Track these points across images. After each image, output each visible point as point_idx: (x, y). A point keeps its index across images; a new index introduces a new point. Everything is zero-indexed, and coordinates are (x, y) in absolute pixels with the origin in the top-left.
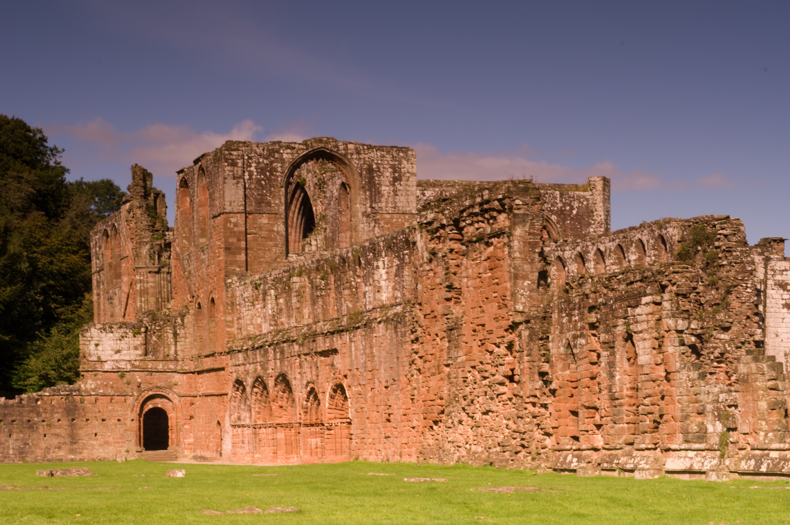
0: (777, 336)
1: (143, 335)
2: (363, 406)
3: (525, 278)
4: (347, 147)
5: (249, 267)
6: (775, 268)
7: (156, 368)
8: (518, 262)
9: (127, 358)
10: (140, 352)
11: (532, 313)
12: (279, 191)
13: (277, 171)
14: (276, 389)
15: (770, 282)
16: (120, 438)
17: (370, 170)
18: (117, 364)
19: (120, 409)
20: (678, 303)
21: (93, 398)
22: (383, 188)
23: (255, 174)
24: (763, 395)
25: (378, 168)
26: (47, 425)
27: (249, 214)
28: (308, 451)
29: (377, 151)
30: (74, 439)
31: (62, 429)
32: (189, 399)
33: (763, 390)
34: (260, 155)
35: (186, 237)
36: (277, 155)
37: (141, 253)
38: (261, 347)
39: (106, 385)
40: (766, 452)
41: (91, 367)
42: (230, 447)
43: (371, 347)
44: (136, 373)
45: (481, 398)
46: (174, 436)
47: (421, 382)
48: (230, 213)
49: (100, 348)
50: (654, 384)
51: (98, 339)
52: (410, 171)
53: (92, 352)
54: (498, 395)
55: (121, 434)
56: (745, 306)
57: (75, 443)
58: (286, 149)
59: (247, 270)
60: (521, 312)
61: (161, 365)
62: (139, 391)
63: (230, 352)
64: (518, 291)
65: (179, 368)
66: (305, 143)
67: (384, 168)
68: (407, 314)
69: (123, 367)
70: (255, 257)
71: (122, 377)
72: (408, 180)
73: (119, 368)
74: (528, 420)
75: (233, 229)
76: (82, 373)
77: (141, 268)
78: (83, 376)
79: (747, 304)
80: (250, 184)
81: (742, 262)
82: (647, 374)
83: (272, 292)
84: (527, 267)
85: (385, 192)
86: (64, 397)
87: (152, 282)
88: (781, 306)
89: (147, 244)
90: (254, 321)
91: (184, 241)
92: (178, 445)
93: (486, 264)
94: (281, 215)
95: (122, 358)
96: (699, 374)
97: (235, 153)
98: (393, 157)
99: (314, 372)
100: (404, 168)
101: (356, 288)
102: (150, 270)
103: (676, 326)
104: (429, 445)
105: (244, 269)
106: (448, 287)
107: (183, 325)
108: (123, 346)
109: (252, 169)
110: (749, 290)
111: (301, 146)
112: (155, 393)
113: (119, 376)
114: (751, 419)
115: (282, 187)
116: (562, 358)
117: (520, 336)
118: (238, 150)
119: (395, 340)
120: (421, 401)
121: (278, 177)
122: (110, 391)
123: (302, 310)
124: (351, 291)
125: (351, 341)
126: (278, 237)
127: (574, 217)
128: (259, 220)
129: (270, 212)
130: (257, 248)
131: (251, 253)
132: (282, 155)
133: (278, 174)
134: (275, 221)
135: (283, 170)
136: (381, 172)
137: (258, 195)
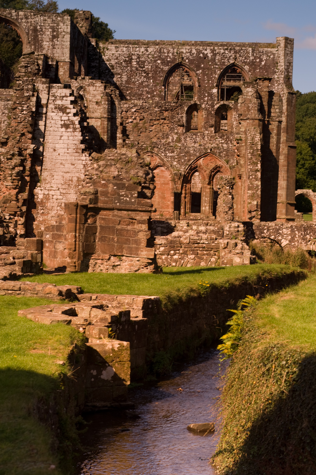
0: (55, 150)
4: (18, 13)
6: (56, 94)
15: (51, 106)
17: (35, 30)
22: (44, 43)
25: (42, 29)
29: (40, 16)
56: (21, 125)
67: (45, 28)
79: (23, 124)
81: (22, 89)
85: (46, 46)
88: (60, 126)
98: (53, 21)
100: (61, 28)
110: (25, 112)
127: (262, 67)
136: (43, 32)
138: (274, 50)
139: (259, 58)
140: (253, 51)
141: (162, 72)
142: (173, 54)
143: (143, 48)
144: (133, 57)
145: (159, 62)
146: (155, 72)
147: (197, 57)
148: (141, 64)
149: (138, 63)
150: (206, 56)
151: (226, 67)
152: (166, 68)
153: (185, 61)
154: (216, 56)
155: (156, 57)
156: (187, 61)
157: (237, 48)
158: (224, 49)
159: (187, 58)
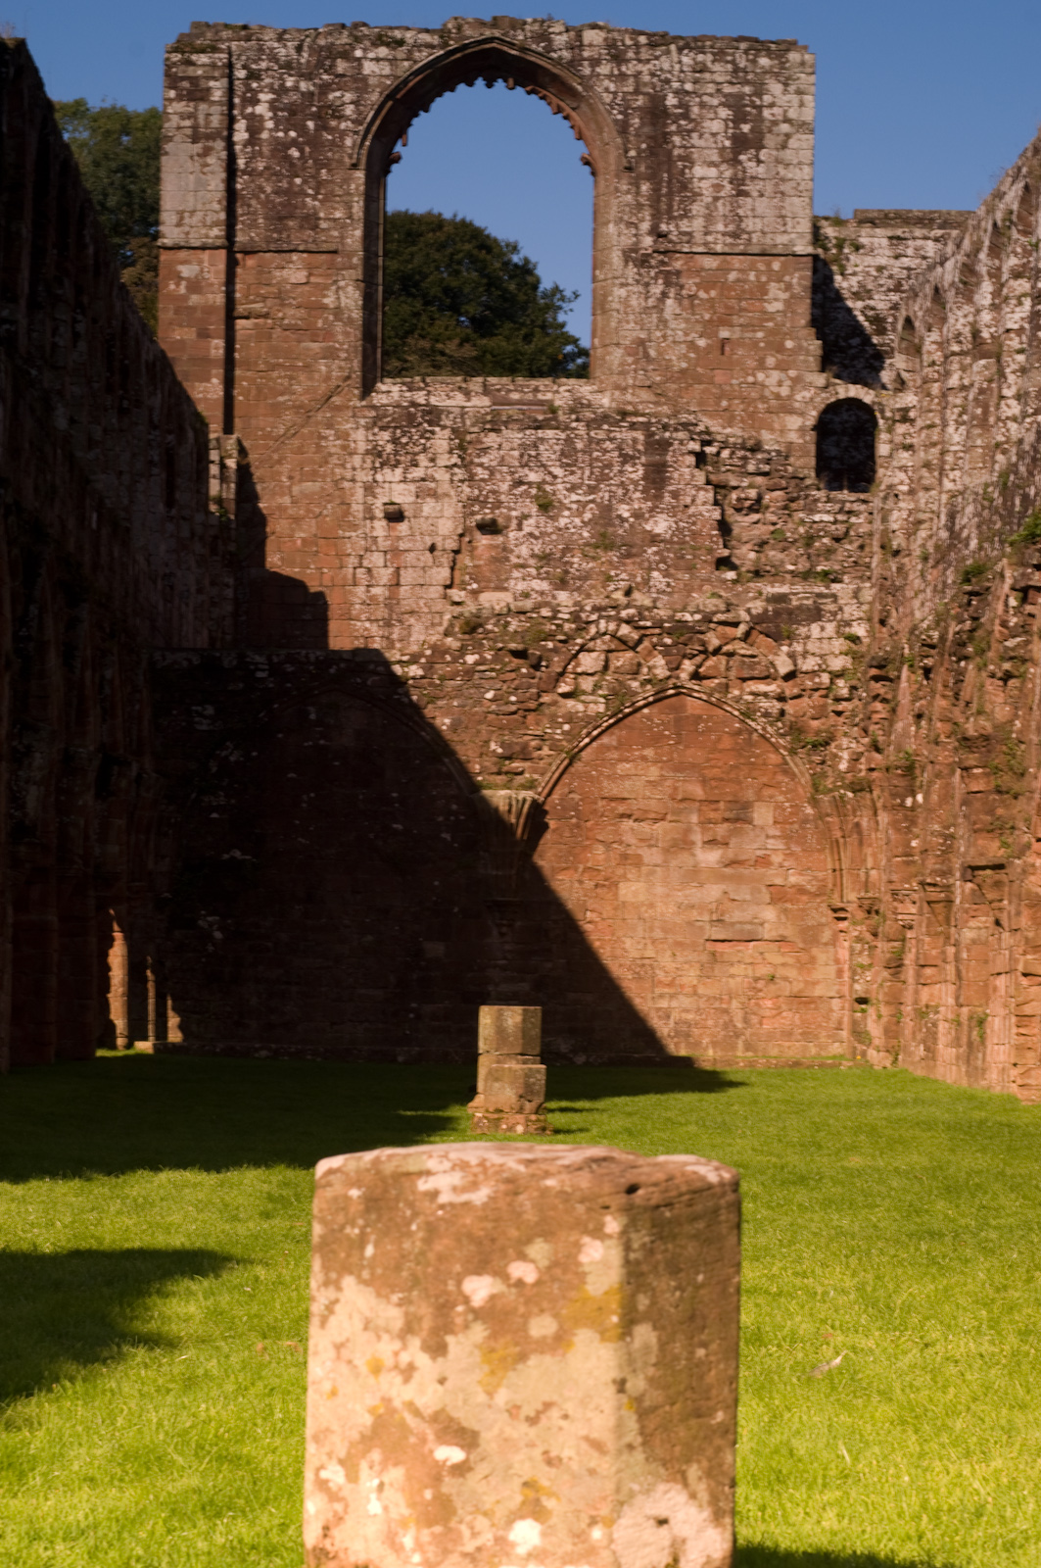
4: (579, 37)
5: (238, 423)
12: (347, 181)
13: (341, 117)
17: (656, 112)
22: (699, 171)
23: (270, 124)
25: (686, 108)
27: (246, 253)
29: (680, 50)
34: (288, 66)
36: (341, 66)
48: (178, 248)
52: (792, 114)
58: (375, 45)
59: (229, 429)
66: (443, 33)
67: (702, 105)
70: (259, 390)
72: (784, 146)
75: (185, 298)
80: (251, 159)
85: (704, 184)
94: (350, 255)
97: (203, 59)
98: (736, 70)
100: (772, 105)
109: (261, 109)
111: (426, 38)
115: (355, 166)
118: (214, 49)
121: (343, 134)
126: (339, 327)
128: (277, 273)
129: (312, 247)
130: (266, 363)
131: (244, 379)
132: (360, 66)
133: (343, 126)
134: (328, 276)
135: (360, 113)
136: (691, 120)
137: (276, 192)
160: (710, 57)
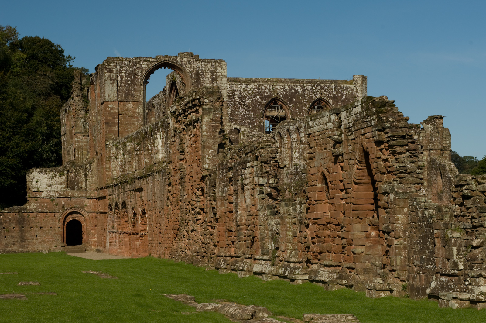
1: (65, 176)
2: (152, 223)
3: (210, 148)
4: (183, 60)
5: (120, 135)
7: (74, 196)
8: (205, 138)
9: (56, 190)
10: (63, 186)
11: (213, 170)
12: (140, 88)
13: (138, 75)
14: (123, 211)
16: (52, 238)
17: (197, 74)
18: (50, 193)
19: (51, 220)
20: (261, 167)
21: (35, 214)
23: (125, 77)
24: (290, 228)
25: (203, 73)
26: (7, 231)
27: (121, 102)
28: (135, 249)
29: (201, 62)
30: (23, 239)
31: (16, 233)
32: (94, 214)
33: (289, 224)
34: (128, 65)
35: (94, 115)
36: (138, 66)
37: (78, 124)
38: (117, 184)
39: (43, 206)
40: (289, 263)
41: (33, 195)
42: (109, 245)
43: (154, 188)
44: (61, 199)
45: (191, 221)
46: (85, 237)
47: (171, 210)
48: (109, 101)
49: (39, 183)
50: (252, 218)
51: (37, 178)
52: (222, 74)
53: (34, 186)
54: (197, 220)
55: (52, 236)
57: (24, 241)
58: (144, 61)
59: (119, 136)
60: (207, 169)
61: (77, 194)
62: (63, 210)
63: (107, 187)
64: (205, 156)
65: (88, 195)
66: (156, 58)
67: (206, 72)
68: (166, 168)
69: (53, 195)
70: (124, 128)
71: (53, 201)
72: (221, 80)
73: (50, 196)
74: (208, 236)
75: (110, 111)
76: (28, 199)
77: (78, 133)
78: (29, 200)
80: (121, 83)
82: (249, 211)
83: (121, 151)
84: (211, 141)
86: (17, 214)
87: (85, 142)
89: (82, 119)
90: (116, 168)
91: (94, 118)
92: (87, 243)
93: (194, 138)
94: (141, 102)
95: (52, 189)
96: (271, 212)
97: (112, 64)
98: (212, 66)
99: (135, 201)
100: (219, 72)
101: (151, 151)
102: (84, 134)
103: (258, 182)
104: (174, 249)
105: (117, 136)
106: (181, 152)
107: (90, 169)
108: (53, 182)
109: (123, 74)
111: (154, 60)
112: (73, 211)
113: (51, 201)
114: (284, 242)
115: (141, 85)
116: (220, 199)
117: (206, 184)
118: (114, 62)
119: (162, 183)
120: (171, 222)
121: (139, 79)
122: (45, 210)
123: (132, 163)
124: (148, 152)
125: (147, 183)
126: (139, 116)
127: (343, 100)
128: (127, 106)
129: (134, 101)
130: (125, 123)
131: (121, 126)
132: (142, 65)
133: (139, 77)
134: (137, 106)
135: (142, 75)
136: (204, 75)
137: (126, 90)
138: (352, 86)
139: (341, 93)
140: (335, 87)
141: (261, 106)
142: (269, 90)
143: (244, 85)
144: (236, 93)
145: (258, 97)
146: (255, 106)
147: (290, 92)
148: (243, 99)
149: (240, 98)
150: (296, 92)
151: (314, 101)
152: (264, 102)
153: (280, 96)
154: (305, 91)
155: (255, 93)
156: (281, 96)
157: (322, 85)
158: (311, 86)
159: (281, 94)
160: (207, 63)
